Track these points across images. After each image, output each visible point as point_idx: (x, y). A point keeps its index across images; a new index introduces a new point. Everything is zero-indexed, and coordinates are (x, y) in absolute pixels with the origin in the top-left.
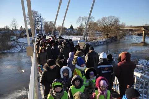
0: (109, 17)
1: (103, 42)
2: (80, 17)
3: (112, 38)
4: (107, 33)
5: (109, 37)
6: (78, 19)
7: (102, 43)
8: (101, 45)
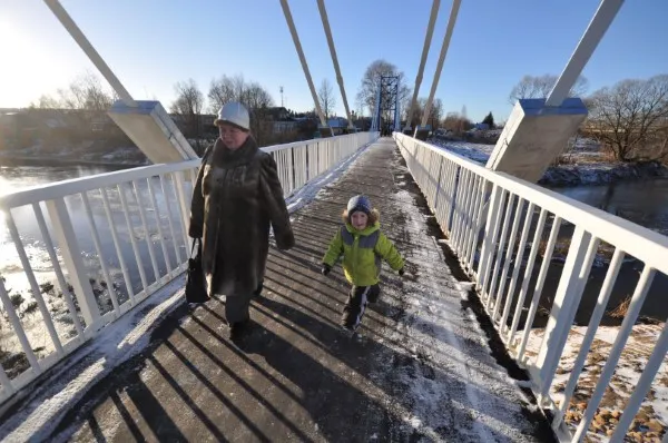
0: (651, 81)
1: (600, 173)
2: (527, 79)
3: (640, 164)
4: (623, 145)
5: (628, 161)
6: (521, 84)
7: (594, 179)
8: (588, 184)
